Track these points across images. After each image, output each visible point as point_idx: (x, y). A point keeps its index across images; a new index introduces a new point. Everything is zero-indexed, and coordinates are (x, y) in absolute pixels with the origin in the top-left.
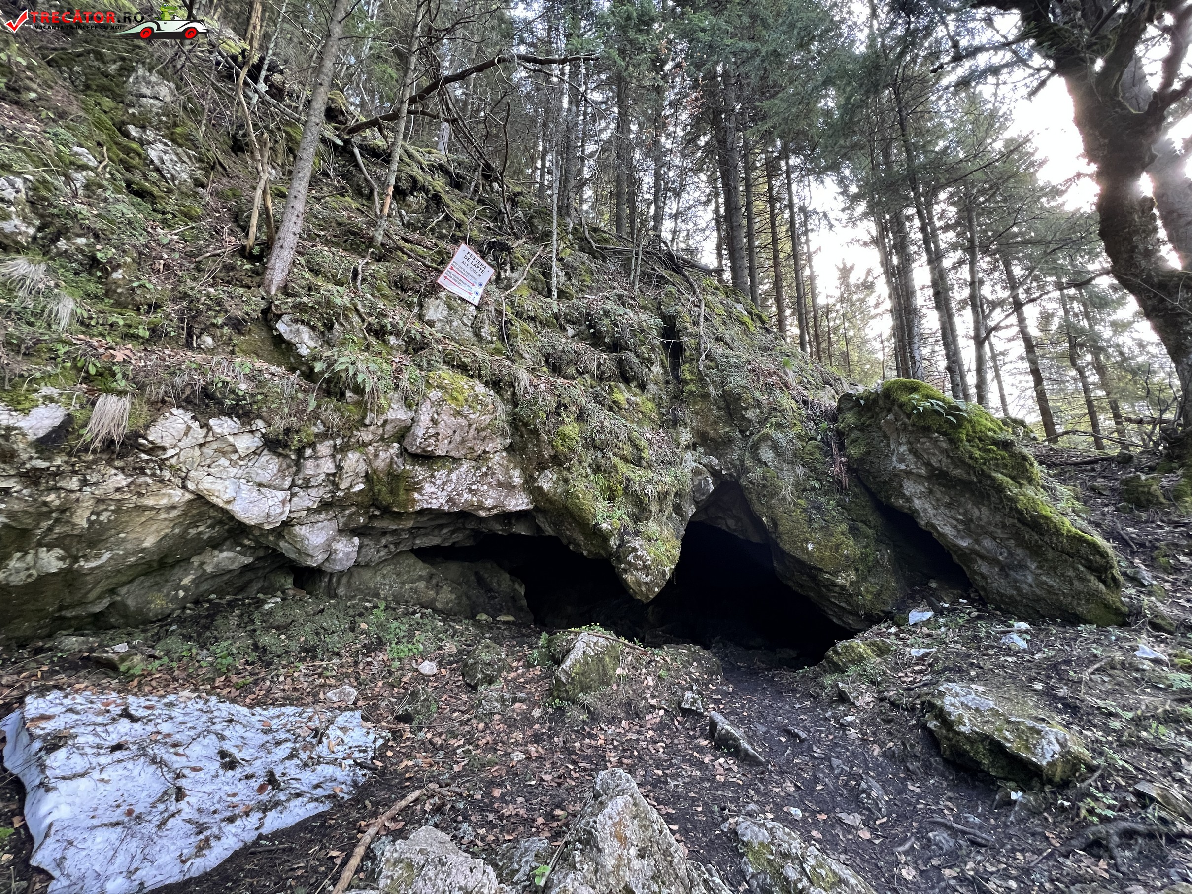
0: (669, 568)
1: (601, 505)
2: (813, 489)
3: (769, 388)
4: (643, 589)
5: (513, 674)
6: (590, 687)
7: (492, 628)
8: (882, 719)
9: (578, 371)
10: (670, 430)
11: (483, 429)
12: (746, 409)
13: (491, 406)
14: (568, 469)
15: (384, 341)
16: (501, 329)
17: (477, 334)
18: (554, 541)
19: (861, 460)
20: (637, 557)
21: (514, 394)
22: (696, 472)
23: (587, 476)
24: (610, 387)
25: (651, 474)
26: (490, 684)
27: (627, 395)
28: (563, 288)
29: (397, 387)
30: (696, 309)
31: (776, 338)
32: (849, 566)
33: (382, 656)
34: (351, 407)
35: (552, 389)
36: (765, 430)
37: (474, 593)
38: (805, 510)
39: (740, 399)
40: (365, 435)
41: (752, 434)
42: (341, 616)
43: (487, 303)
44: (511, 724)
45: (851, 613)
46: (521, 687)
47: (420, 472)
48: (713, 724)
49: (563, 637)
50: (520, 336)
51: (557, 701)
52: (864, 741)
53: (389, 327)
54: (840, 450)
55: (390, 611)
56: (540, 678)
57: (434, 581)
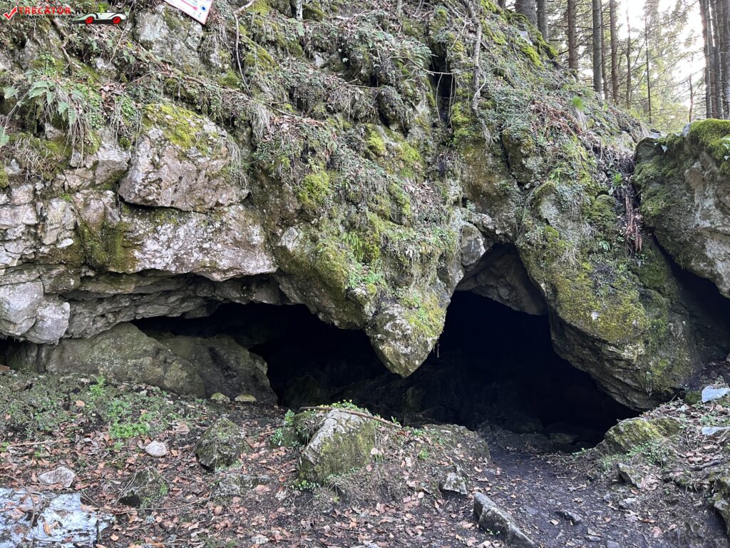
0: (432, 339)
1: (355, 268)
2: (601, 251)
3: (555, 132)
4: (402, 362)
5: (254, 456)
6: (341, 468)
7: (230, 408)
8: (666, 501)
9: (328, 110)
10: (437, 182)
11: (215, 177)
12: (527, 157)
13: (224, 149)
14: (317, 226)
15: (89, 64)
16: (234, 55)
17: (206, 61)
18: (301, 309)
19: (659, 217)
20: (395, 326)
21: (251, 135)
22: (465, 232)
23: (339, 235)
24: (366, 129)
25: (413, 233)
26: (228, 465)
27: (387, 140)
28: (310, 6)
29: (108, 121)
30: (471, 35)
31: (566, 75)
32: (638, 338)
33: (102, 436)
34: (51, 144)
35: (297, 129)
36: (548, 182)
37: (208, 371)
38: (590, 275)
39: (519, 145)
40: (72, 180)
41: (532, 187)
42: (53, 392)
43: (216, 21)
44: (253, 506)
45: (636, 390)
46: (265, 468)
47: (140, 225)
48: (478, 506)
49: (310, 415)
50: (258, 64)
51: (304, 482)
52: (645, 523)
53: (95, 47)
54: (635, 206)
55: (111, 388)
56: (285, 459)
57: (161, 357)
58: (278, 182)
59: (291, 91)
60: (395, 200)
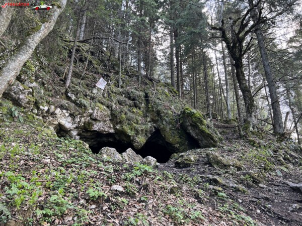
0: (142, 143)
2: (173, 129)
9: (125, 105)
10: (145, 118)
11: (106, 115)
12: (161, 113)
13: (107, 111)
14: (123, 124)
15: (87, 97)
16: (108, 95)
17: (104, 96)
19: (182, 124)
20: (136, 140)
21: (112, 109)
22: (151, 127)
23: (127, 126)
24: (132, 108)
25: (140, 126)
27: (136, 110)
28: (122, 85)
29: (91, 106)
30: (153, 91)
34: (83, 109)
38: (171, 133)
41: (162, 119)
43: (105, 89)
47: (94, 123)
50: (113, 97)
54: (179, 122)
58: (116, 117)
59: (118, 101)
60: (137, 120)
